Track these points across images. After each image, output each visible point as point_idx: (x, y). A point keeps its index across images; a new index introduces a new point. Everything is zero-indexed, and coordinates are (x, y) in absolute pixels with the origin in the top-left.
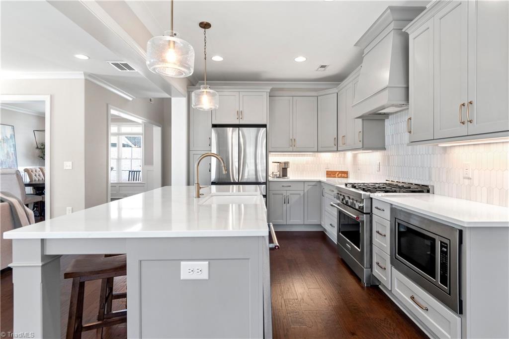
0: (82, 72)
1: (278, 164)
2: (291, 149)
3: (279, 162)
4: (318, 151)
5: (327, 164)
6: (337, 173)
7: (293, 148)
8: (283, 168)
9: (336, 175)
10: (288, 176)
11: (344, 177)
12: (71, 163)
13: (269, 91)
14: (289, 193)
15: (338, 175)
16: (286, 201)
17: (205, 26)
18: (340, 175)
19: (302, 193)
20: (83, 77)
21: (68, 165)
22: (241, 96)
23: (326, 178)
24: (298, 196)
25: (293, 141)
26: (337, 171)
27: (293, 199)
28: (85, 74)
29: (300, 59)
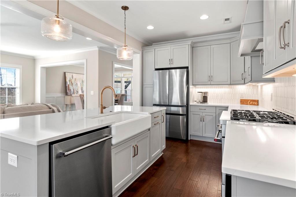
0: (96, 47)
1: (201, 93)
2: (209, 83)
3: (202, 92)
4: (230, 84)
5: (242, 94)
6: (249, 101)
7: (211, 82)
8: (203, 96)
9: (249, 102)
10: (208, 102)
11: (255, 105)
12: (93, 92)
13: (190, 43)
14: (204, 114)
15: (250, 102)
16: (202, 120)
17: (125, 8)
18: (251, 103)
19: (214, 115)
20: (97, 49)
21: (92, 93)
22: (172, 49)
23: (240, 105)
24: (212, 117)
25: (210, 78)
26: (249, 100)
27: (208, 119)
28: (98, 47)
29: (204, 17)
